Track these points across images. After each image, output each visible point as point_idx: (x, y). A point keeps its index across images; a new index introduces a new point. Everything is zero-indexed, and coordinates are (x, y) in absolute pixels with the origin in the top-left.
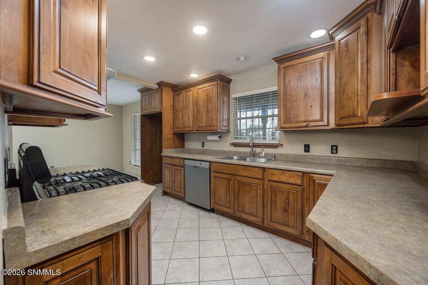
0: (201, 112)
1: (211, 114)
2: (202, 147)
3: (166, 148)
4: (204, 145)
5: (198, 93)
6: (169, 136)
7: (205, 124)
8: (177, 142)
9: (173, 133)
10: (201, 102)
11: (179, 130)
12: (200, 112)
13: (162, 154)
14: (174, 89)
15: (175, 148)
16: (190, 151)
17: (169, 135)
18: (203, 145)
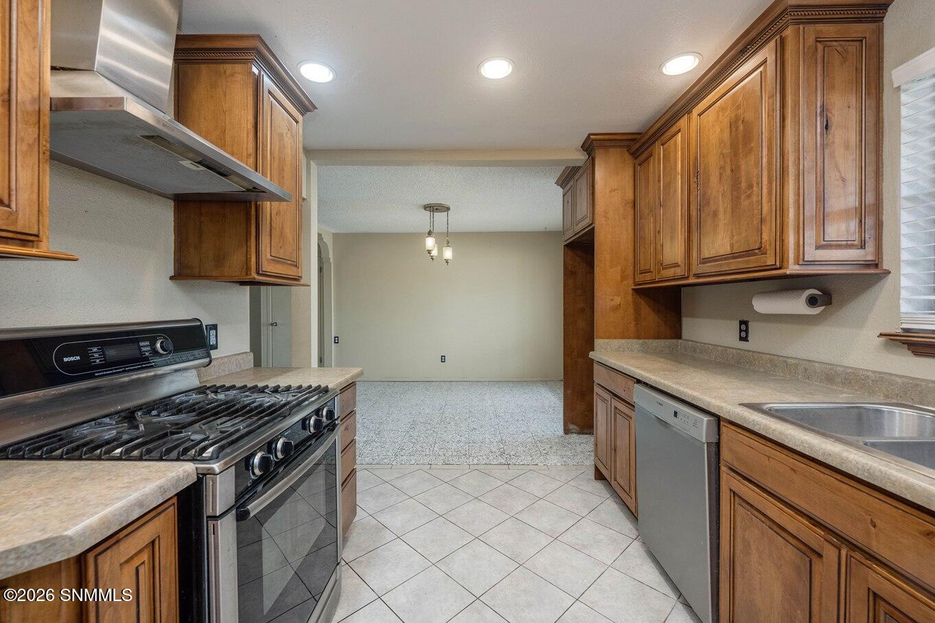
0: (712, 202)
1: (749, 196)
2: (741, 339)
3: (608, 338)
4: (747, 331)
5: (700, 130)
6: (618, 300)
7: (729, 247)
8: (651, 318)
9: (633, 289)
10: (713, 162)
11: (648, 277)
12: (708, 203)
13: (592, 355)
14: (634, 149)
15: (638, 338)
16: (694, 350)
17: (618, 295)
18: (743, 334)
